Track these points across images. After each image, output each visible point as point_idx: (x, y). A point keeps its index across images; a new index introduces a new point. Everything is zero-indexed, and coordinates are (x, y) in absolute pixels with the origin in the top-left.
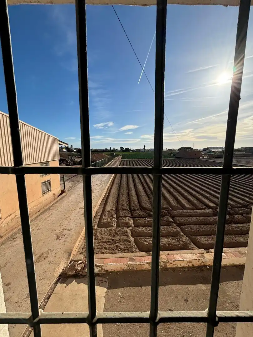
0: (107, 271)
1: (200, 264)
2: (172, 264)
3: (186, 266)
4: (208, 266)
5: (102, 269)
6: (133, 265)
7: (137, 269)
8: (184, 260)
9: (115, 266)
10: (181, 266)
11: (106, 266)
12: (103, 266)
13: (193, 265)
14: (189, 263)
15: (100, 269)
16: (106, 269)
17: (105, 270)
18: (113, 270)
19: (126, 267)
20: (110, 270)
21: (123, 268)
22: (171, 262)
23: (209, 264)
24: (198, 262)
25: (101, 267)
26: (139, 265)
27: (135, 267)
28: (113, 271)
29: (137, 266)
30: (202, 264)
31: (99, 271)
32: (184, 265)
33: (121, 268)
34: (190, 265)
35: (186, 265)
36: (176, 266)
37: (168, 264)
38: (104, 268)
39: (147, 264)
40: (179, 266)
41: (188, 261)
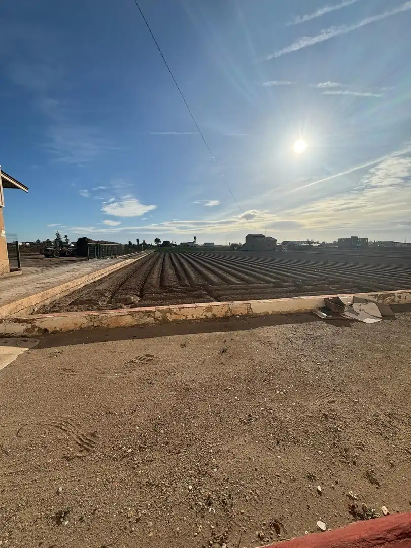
0: (46, 330)
1: (226, 312)
2: (176, 314)
3: (201, 317)
4: (239, 315)
5: (34, 327)
6: (100, 318)
7: (108, 325)
8: (197, 307)
9: (61, 319)
10: (193, 317)
11: (42, 320)
12: (35, 320)
13: (214, 315)
14: (208, 312)
15: (30, 326)
16: (42, 326)
17: (40, 329)
18: (58, 329)
19: (85, 321)
20: (50, 328)
21: (79, 325)
22: (175, 310)
23: (241, 313)
24: (222, 309)
25: (30, 323)
26: (111, 317)
27: (104, 322)
28: (57, 331)
29: (109, 320)
30: (229, 314)
31: (26, 330)
32: (198, 315)
33: (75, 324)
34: (209, 314)
35: (202, 315)
36: (184, 317)
37: (168, 315)
38: (37, 323)
39: (128, 314)
40: (190, 317)
41: (204, 308)
